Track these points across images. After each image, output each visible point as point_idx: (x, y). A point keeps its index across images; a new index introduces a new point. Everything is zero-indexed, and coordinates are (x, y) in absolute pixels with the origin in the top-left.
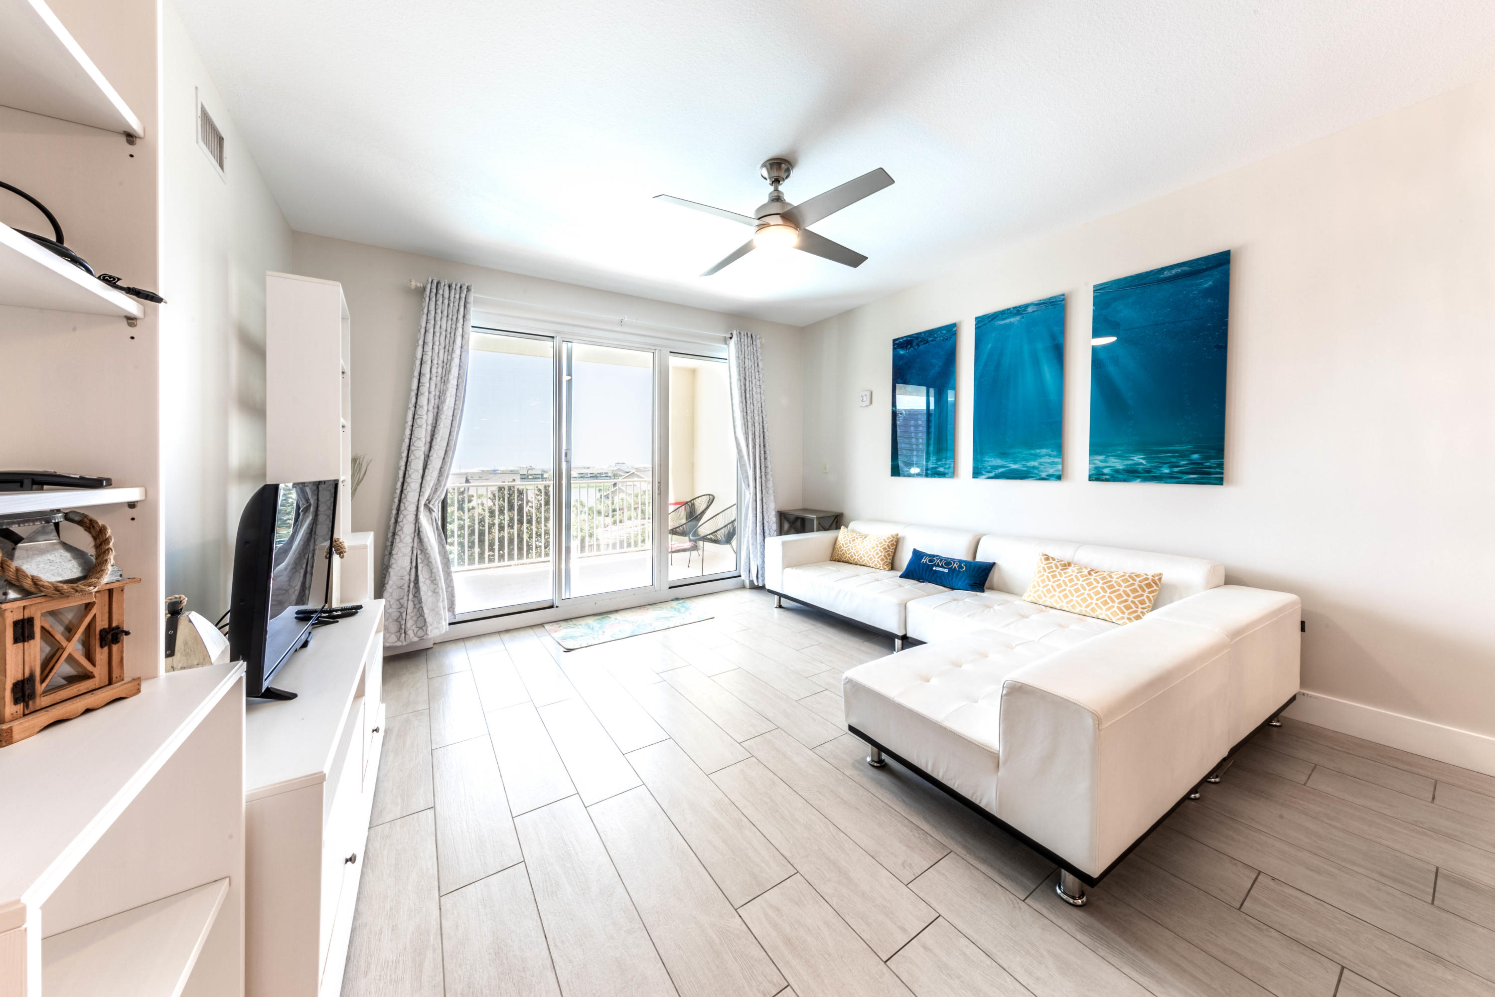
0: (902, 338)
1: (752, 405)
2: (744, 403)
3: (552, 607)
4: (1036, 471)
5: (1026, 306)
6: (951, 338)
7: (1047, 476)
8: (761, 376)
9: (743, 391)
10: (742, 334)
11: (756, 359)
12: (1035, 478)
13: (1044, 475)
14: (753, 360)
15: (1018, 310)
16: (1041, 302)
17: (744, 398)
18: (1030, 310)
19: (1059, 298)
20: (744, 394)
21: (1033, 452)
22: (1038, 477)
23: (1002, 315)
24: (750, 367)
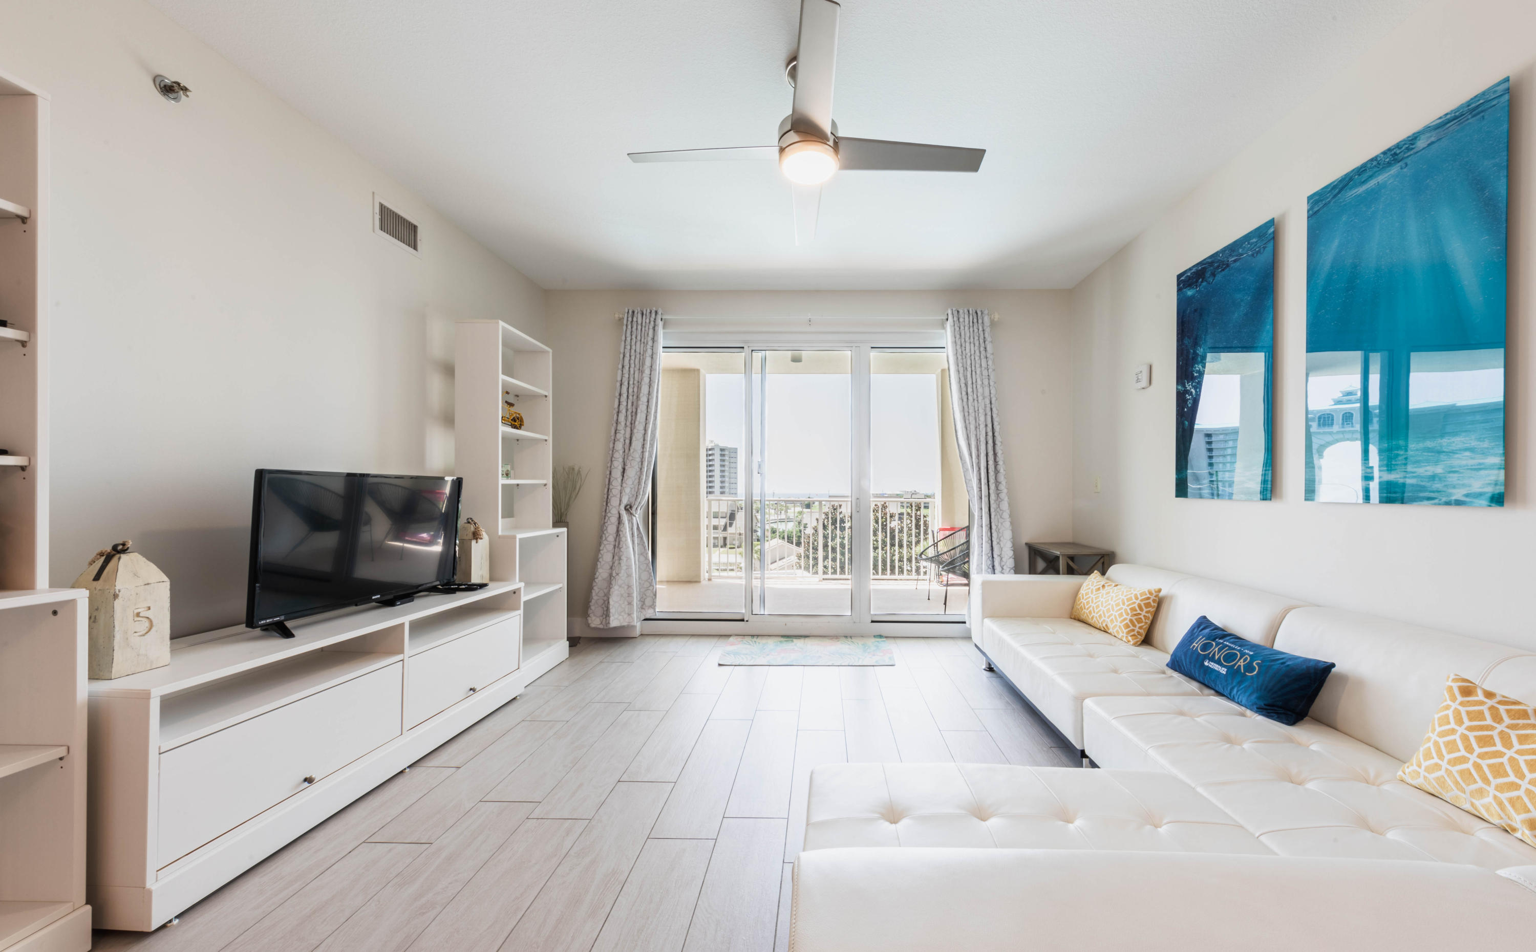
0: (1190, 269)
1: (976, 401)
2: (965, 400)
3: (743, 620)
4: (1437, 485)
5: (1413, 139)
6: (1264, 248)
7: (1467, 495)
8: (990, 363)
9: (963, 385)
10: (961, 311)
11: (982, 341)
12: (1436, 501)
13: (1458, 494)
14: (977, 344)
15: (1395, 154)
16: (1448, 116)
17: (964, 393)
18: (1421, 144)
19: (1495, 92)
20: (964, 389)
21: (1429, 444)
22: (1444, 499)
23: (1359, 175)
24: (973, 352)
